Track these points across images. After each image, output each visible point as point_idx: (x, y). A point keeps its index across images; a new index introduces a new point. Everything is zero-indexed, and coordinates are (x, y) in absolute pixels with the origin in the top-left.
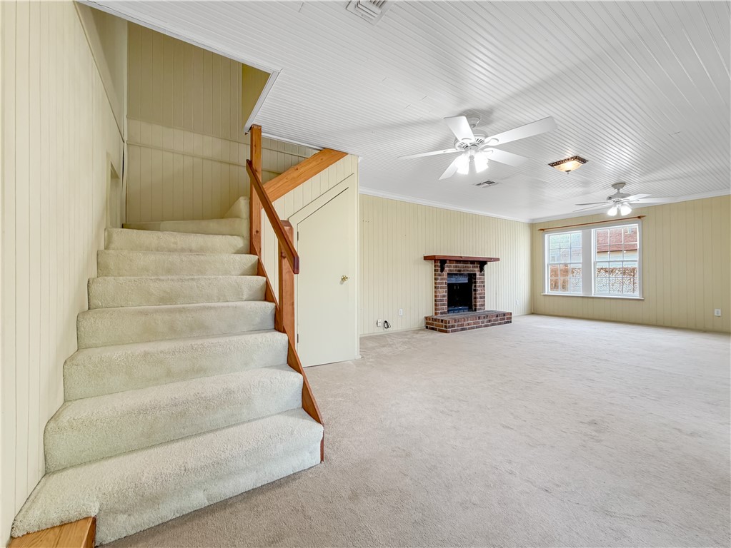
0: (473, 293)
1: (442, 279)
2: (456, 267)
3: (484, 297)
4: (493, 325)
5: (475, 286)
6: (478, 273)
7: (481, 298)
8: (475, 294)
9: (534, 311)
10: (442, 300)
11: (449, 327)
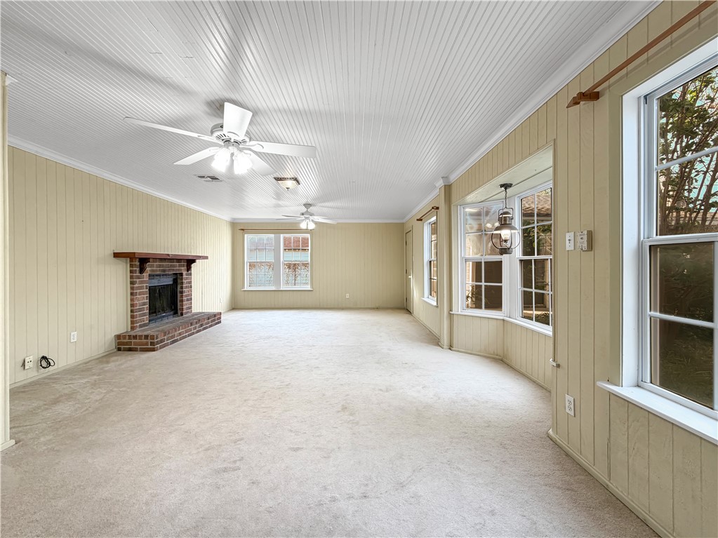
0: (179, 295)
1: (141, 282)
2: (160, 266)
3: (191, 299)
4: (205, 329)
5: (182, 288)
6: (184, 273)
7: (188, 300)
8: (182, 296)
9: (235, 306)
10: (140, 310)
11: (158, 343)
